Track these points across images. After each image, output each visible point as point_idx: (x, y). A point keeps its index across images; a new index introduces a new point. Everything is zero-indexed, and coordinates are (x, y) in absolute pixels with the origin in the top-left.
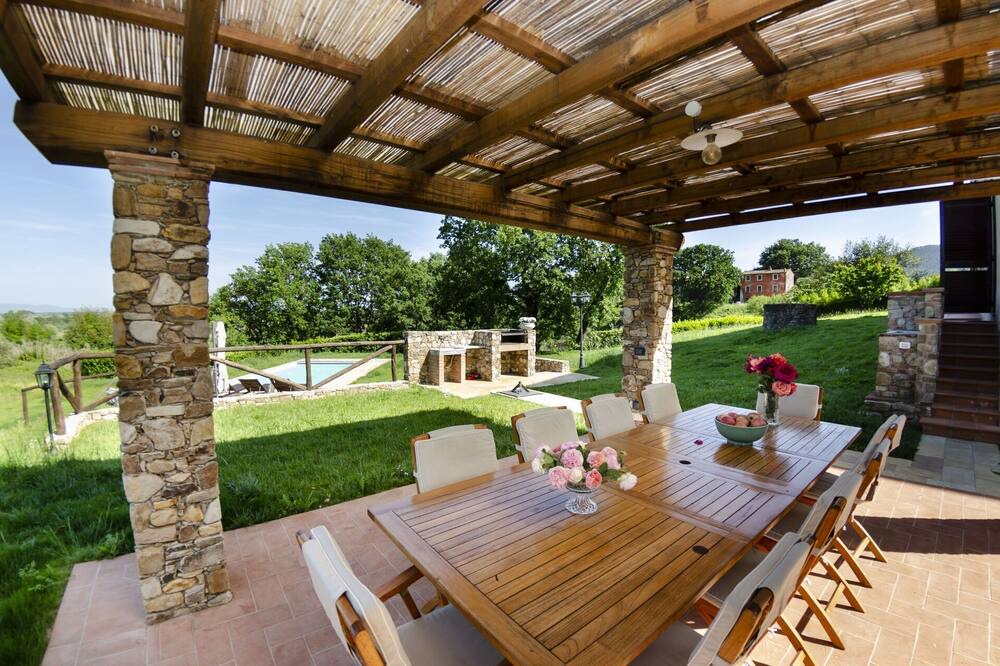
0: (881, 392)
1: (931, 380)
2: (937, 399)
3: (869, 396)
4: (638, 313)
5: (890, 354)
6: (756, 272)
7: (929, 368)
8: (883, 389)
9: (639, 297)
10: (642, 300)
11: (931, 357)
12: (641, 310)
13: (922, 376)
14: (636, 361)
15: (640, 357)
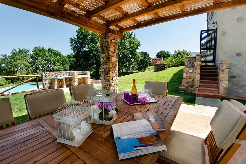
0: (184, 85)
1: (198, 81)
2: (200, 86)
3: (180, 86)
4: (105, 59)
5: (186, 73)
6: (155, 58)
7: (198, 77)
8: (184, 84)
9: (105, 53)
10: (106, 54)
11: (198, 74)
12: (106, 58)
13: (195, 79)
14: (105, 77)
15: (107, 75)
